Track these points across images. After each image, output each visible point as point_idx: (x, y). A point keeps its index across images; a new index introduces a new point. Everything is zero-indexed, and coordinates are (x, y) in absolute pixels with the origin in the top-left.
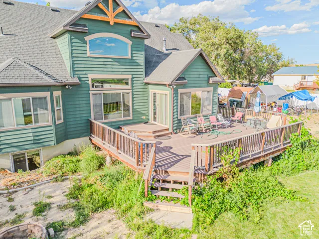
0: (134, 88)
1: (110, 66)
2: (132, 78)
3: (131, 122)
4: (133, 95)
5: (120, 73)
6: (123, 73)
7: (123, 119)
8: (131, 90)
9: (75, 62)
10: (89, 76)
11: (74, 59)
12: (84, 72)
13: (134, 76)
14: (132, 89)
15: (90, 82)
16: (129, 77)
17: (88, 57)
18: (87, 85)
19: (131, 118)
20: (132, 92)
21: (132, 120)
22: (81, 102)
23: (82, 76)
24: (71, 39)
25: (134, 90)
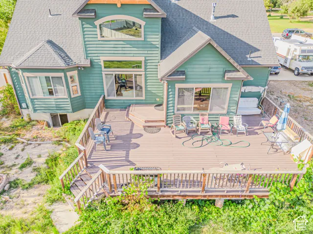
0: (148, 70)
1: (121, 49)
2: (146, 60)
3: (144, 102)
4: (146, 77)
5: (132, 55)
6: (135, 55)
7: (135, 98)
8: (144, 73)
9: (88, 46)
10: (101, 58)
11: (87, 43)
12: (96, 55)
13: (147, 58)
14: (145, 71)
15: (102, 64)
16: (142, 59)
17: (99, 41)
18: (99, 66)
19: (143, 98)
20: (145, 74)
21: (145, 100)
22: (95, 81)
23: (94, 58)
24: (83, 25)
25: (147, 73)
